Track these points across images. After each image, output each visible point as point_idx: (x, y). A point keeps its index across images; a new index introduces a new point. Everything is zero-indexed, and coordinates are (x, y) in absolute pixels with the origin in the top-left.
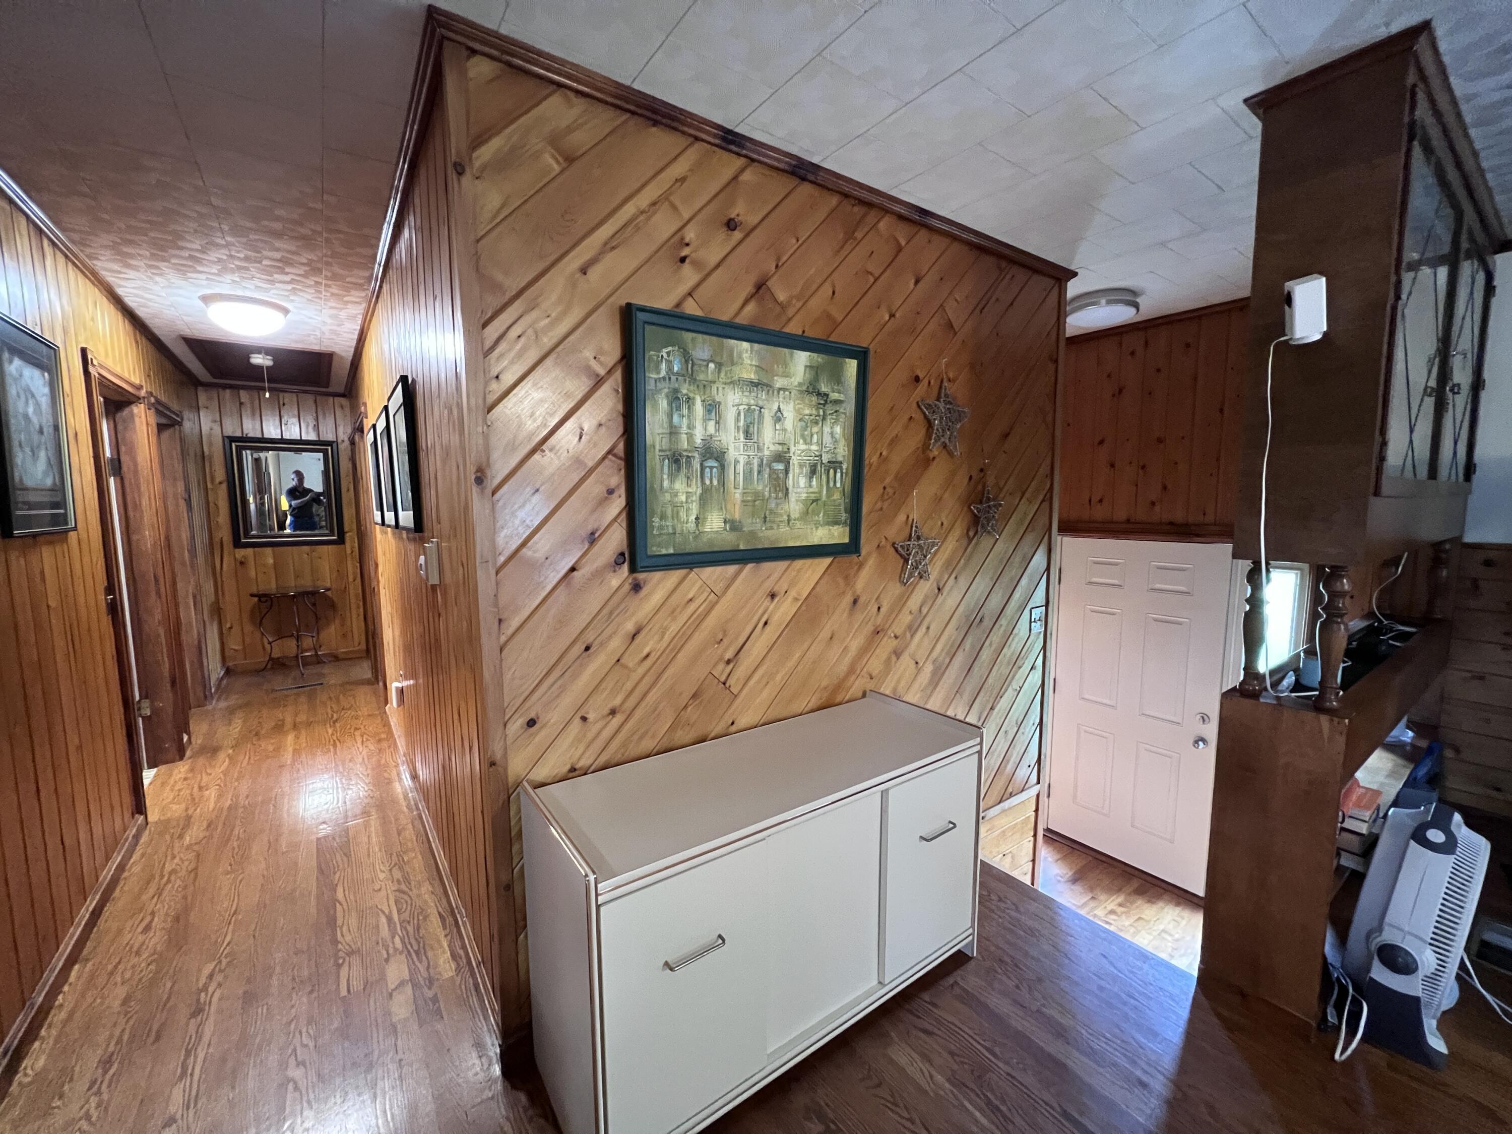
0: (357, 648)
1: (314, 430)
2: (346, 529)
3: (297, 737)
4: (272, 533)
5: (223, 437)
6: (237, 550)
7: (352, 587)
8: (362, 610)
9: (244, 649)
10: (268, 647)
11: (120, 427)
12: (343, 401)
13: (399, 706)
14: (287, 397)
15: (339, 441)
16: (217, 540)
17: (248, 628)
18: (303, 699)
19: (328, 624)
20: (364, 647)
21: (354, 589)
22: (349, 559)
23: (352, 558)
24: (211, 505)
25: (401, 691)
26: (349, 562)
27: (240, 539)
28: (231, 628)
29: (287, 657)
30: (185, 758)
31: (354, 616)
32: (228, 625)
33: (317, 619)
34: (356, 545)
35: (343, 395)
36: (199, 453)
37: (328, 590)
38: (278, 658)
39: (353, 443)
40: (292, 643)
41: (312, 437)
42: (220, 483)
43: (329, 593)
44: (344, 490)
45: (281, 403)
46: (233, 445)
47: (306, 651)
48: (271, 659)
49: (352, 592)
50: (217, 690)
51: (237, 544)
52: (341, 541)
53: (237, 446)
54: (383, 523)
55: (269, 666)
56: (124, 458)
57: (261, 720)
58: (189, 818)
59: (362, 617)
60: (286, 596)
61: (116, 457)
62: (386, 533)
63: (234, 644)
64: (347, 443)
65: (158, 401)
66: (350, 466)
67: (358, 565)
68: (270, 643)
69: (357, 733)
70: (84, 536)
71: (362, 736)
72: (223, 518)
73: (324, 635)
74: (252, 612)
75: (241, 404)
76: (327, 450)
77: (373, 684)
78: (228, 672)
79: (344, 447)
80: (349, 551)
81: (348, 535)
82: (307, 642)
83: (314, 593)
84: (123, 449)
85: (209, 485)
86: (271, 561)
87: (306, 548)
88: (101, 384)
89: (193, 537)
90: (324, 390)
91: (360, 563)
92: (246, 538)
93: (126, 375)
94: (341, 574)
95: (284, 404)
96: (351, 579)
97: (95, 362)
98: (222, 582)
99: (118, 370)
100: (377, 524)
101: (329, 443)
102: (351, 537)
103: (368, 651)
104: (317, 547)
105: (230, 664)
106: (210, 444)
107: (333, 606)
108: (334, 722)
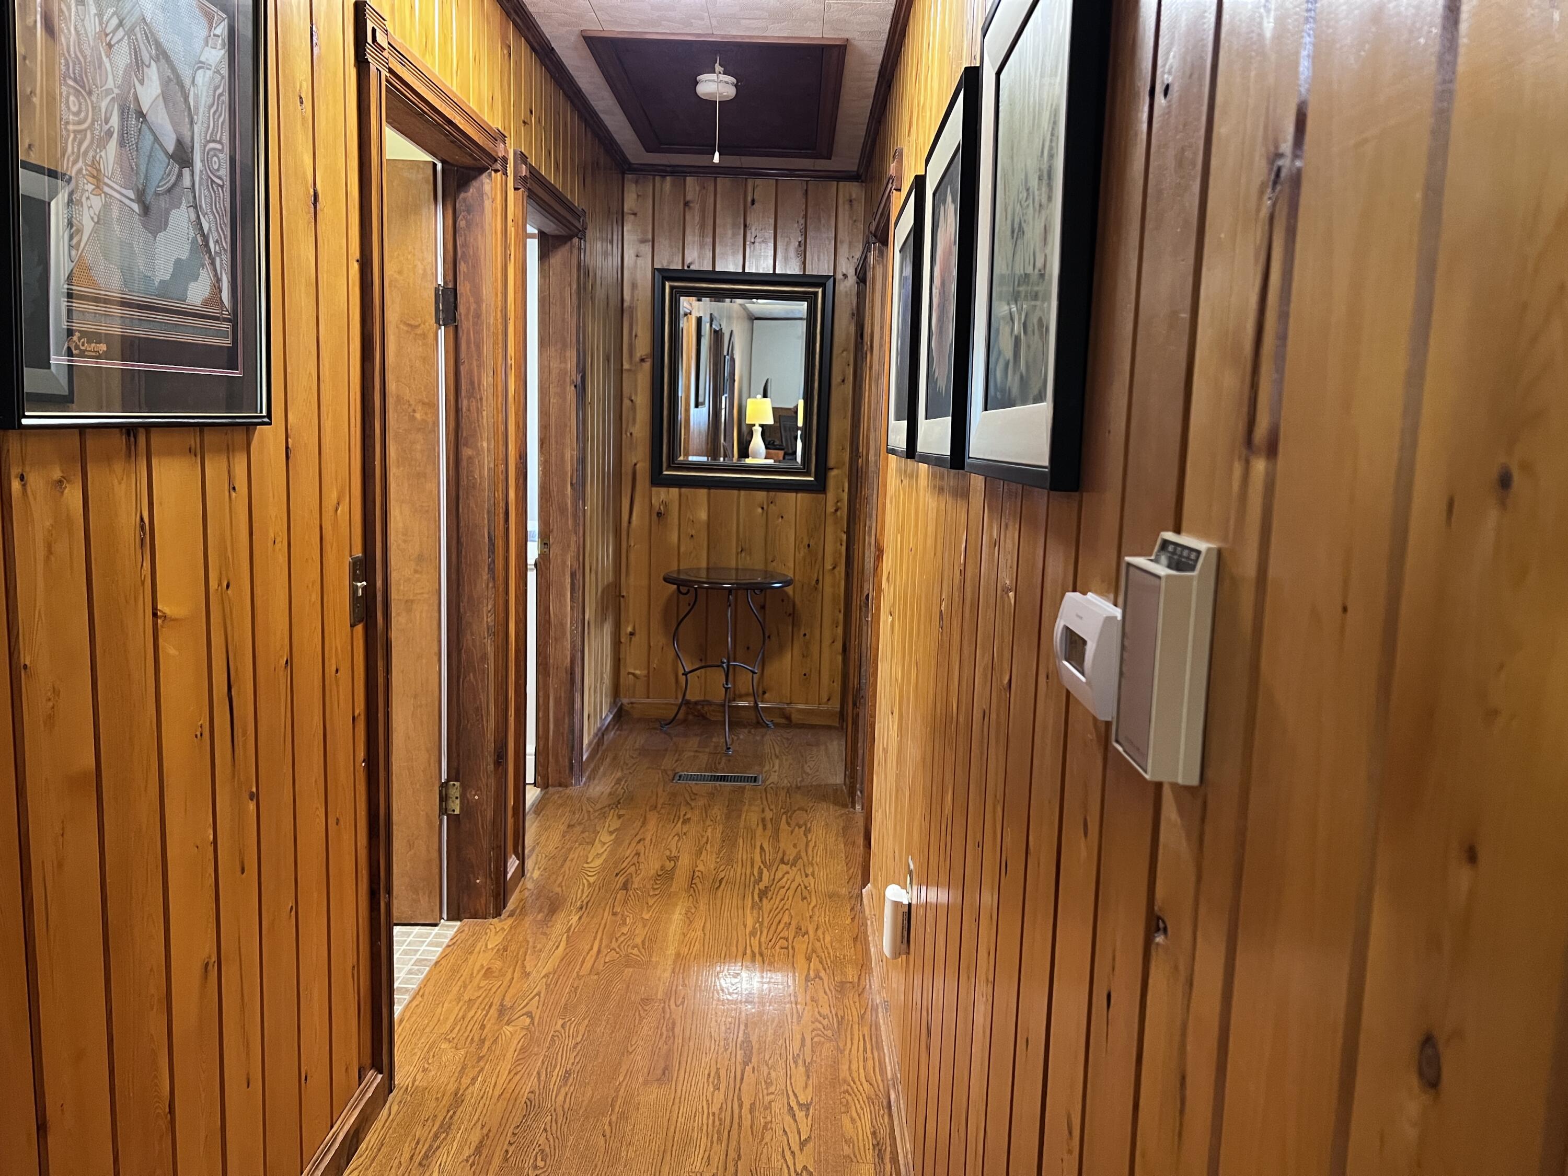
0: (823, 707)
1: (798, 255)
2: (832, 462)
3: (689, 919)
4: (728, 462)
5: (654, 270)
6: (654, 489)
7: (828, 580)
8: (840, 630)
9: (648, 676)
10: (682, 679)
11: (462, 223)
12: (854, 189)
13: (896, 954)
14: (761, 188)
15: (839, 276)
16: (627, 470)
17: (659, 639)
18: (717, 811)
19: (781, 648)
20: (837, 707)
21: (833, 585)
22: (830, 521)
23: (837, 522)
24: (626, 402)
25: (906, 914)
26: (830, 530)
27: (661, 472)
28: (632, 634)
29: (709, 703)
30: (505, 913)
31: (826, 642)
32: (630, 629)
33: (766, 637)
34: (845, 496)
35: (854, 177)
36: (614, 301)
37: (788, 583)
38: (696, 703)
39: (862, 278)
40: (719, 676)
41: (792, 268)
42: (642, 360)
43: (789, 589)
44: (836, 378)
45: (749, 199)
46: (667, 284)
47: (741, 697)
48: (685, 702)
49: (828, 590)
50: (591, 757)
51: (657, 480)
52: (819, 486)
53: (672, 288)
54: (911, 451)
55: (681, 716)
56: (464, 289)
57: (640, 847)
58: (457, 1099)
59: (839, 645)
60: (715, 587)
61: (450, 286)
62: (914, 476)
63: (634, 666)
64: (852, 279)
65: (533, 172)
66: (852, 329)
67: (844, 537)
68: (685, 674)
69: (801, 945)
70: (305, 439)
71: (809, 959)
72: (640, 428)
73: (773, 669)
74: (666, 611)
75: (686, 204)
76: (816, 294)
77: (845, 806)
78: (621, 715)
79: (847, 286)
80: (830, 509)
81: (833, 473)
82: (745, 681)
83: (763, 588)
84: (462, 267)
85: (626, 366)
86: (703, 515)
87: (761, 495)
88: (391, 92)
89: (582, 461)
90: (822, 164)
91: (848, 533)
92: (669, 468)
93: (472, 104)
94: (813, 553)
95: (753, 202)
96: (828, 566)
97: (381, 39)
98: (629, 546)
99: (453, 86)
100: (893, 452)
101: (820, 281)
102: (837, 477)
103: (842, 715)
104: (779, 494)
105: (625, 701)
106: (634, 286)
107: (793, 616)
108: (763, 894)
